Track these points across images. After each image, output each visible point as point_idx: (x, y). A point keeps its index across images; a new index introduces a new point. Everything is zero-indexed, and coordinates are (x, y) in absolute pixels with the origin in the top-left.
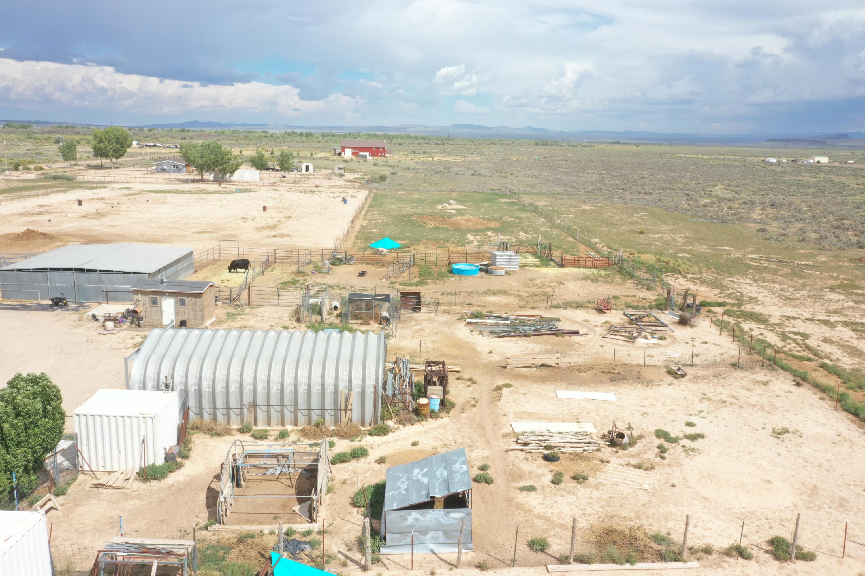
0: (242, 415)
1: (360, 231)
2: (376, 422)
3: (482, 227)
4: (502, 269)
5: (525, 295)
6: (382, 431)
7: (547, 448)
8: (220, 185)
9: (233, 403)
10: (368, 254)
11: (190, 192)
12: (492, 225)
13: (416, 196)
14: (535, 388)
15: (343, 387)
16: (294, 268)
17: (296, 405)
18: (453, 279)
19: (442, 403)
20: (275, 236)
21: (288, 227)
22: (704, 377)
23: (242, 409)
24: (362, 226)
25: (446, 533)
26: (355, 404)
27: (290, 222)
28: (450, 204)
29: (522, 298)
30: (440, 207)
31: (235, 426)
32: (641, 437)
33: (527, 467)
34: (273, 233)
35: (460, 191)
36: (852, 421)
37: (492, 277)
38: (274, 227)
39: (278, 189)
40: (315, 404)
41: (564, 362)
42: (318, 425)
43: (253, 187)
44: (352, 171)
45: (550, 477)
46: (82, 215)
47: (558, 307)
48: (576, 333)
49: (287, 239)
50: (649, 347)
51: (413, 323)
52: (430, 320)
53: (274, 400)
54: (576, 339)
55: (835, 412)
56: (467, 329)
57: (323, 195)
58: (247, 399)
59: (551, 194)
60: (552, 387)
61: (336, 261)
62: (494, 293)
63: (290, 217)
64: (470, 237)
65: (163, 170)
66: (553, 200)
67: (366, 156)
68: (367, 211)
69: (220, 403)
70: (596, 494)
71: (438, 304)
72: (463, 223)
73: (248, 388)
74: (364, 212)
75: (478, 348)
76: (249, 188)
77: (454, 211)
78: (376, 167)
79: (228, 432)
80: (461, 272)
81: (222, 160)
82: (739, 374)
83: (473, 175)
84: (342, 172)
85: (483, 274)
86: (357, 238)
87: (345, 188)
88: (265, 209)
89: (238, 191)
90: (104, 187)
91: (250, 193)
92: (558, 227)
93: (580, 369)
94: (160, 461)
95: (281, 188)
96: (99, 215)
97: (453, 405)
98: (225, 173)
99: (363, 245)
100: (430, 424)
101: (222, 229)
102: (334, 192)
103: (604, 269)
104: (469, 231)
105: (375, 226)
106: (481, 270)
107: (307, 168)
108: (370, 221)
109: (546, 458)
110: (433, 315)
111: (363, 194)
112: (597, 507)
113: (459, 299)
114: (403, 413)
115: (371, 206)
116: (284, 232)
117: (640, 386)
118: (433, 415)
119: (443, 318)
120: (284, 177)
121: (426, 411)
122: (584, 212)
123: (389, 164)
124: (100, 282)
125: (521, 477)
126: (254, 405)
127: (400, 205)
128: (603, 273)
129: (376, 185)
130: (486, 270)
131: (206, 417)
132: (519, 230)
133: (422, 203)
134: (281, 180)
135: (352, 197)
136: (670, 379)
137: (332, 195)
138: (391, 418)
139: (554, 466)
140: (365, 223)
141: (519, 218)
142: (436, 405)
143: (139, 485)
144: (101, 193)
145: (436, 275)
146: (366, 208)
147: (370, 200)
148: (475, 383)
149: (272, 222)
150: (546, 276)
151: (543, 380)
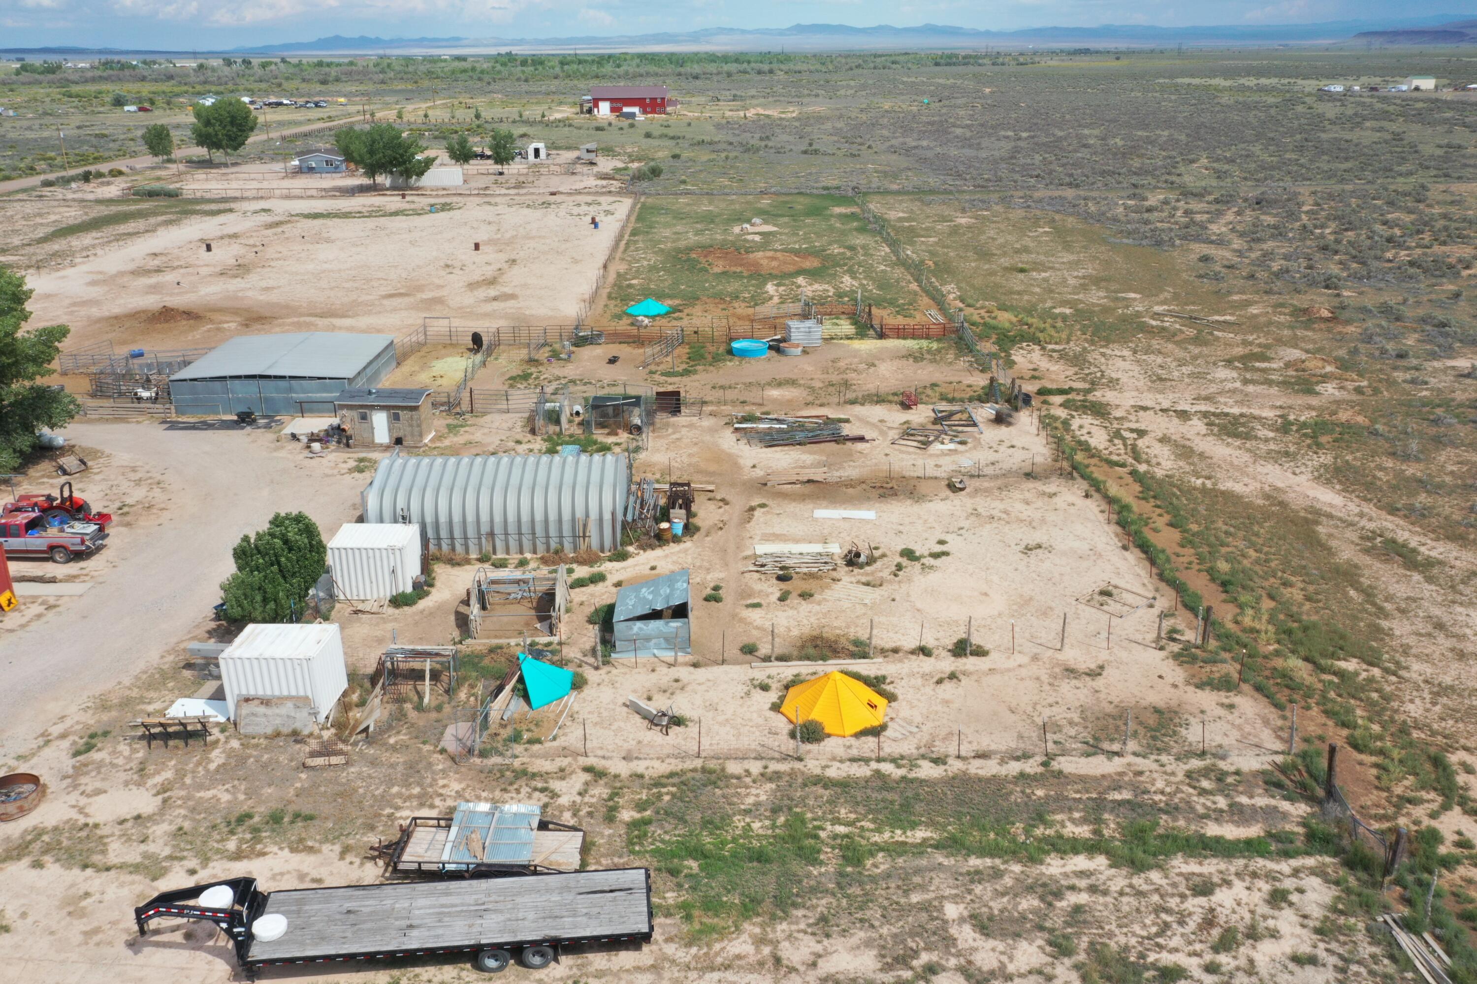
0: (480, 545)
1: (615, 285)
2: (615, 548)
3: (791, 268)
4: (798, 346)
5: (818, 384)
6: (622, 557)
7: (782, 568)
9: (471, 533)
10: (623, 325)
11: (360, 215)
12: (808, 264)
13: (705, 207)
14: (792, 507)
15: (580, 514)
16: (523, 353)
17: (534, 533)
18: (731, 364)
19: (686, 527)
20: (495, 299)
21: (515, 278)
22: (986, 490)
23: (480, 538)
24: (619, 275)
25: (667, 640)
26: (593, 530)
27: (516, 270)
28: (752, 225)
29: (812, 389)
30: (737, 230)
31: (473, 556)
32: (884, 556)
33: (758, 587)
34: (492, 292)
35: (774, 193)
36: (1117, 535)
37: (783, 358)
38: (492, 282)
39: (493, 200)
40: (553, 532)
41: (835, 475)
42: (557, 552)
43: (455, 199)
44: (608, 151)
45: (778, 594)
46: (218, 269)
47: (853, 402)
48: (861, 439)
49: (511, 303)
50: (943, 454)
51: (670, 430)
52: (691, 426)
53: (512, 529)
54: (860, 446)
55: (1106, 527)
56: (733, 437)
57: (562, 212)
58: (485, 529)
59: (920, 193)
60: (811, 506)
61: (581, 342)
62: (780, 384)
63: (514, 261)
64: (770, 288)
65: (311, 170)
66: (916, 206)
67: (632, 115)
68: (627, 244)
69: (457, 533)
70: (817, 608)
71: (704, 403)
72: (764, 262)
73: (484, 518)
74: (623, 244)
75: (741, 461)
76: (448, 200)
77: (757, 238)
78: (649, 140)
79: (468, 562)
80: (743, 354)
82: (1031, 484)
83: (805, 152)
84: (592, 156)
85: (773, 353)
86: (610, 297)
87: (597, 193)
88: (477, 247)
89: (433, 209)
90: (231, 210)
91: (451, 213)
92: (903, 263)
93: (850, 484)
94: (409, 589)
95: (498, 200)
96: (241, 269)
97: (698, 529)
98: (409, 177)
99: (617, 310)
100: (673, 548)
101: (420, 288)
102: (579, 205)
103: (939, 340)
104: (772, 277)
105: (637, 274)
106: (770, 348)
107: (537, 152)
108: (630, 263)
109: (780, 578)
110: (695, 419)
111: (623, 207)
112: (812, 620)
113: (730, 395)
114: (644, 539)
115: (634, 233)
116: (508, 290)
117: (909, 502)
118: (676, 539)
119: (707, 422)
120: (501, 174)
121: (668, 536)
122: (955, 231)
123: (670, 132)
124: (291, 390)
125: (750, 596)
126: (491, 534)
127: (679, 228)
128: (935, 346)
129: (645, 184)
130: (776, 348)
131: (445, 547)
132: (844, 273)
133: (712, 222)
134: (496, 182)
135: (608, 213)
136: (948, 492)
137: (576, 210)
138: (631, 544)
139: (784, 586)
140: (622, 268)
141: (852, 248)
142: (678, 529)
143: (391, 611)
144: (231, 223)
145: (709, 358)
146: (626, 237)
147: (633, 219)
148: (727, 503)
149: (489, 272)
150: (856, 353)
151: (802, 498)
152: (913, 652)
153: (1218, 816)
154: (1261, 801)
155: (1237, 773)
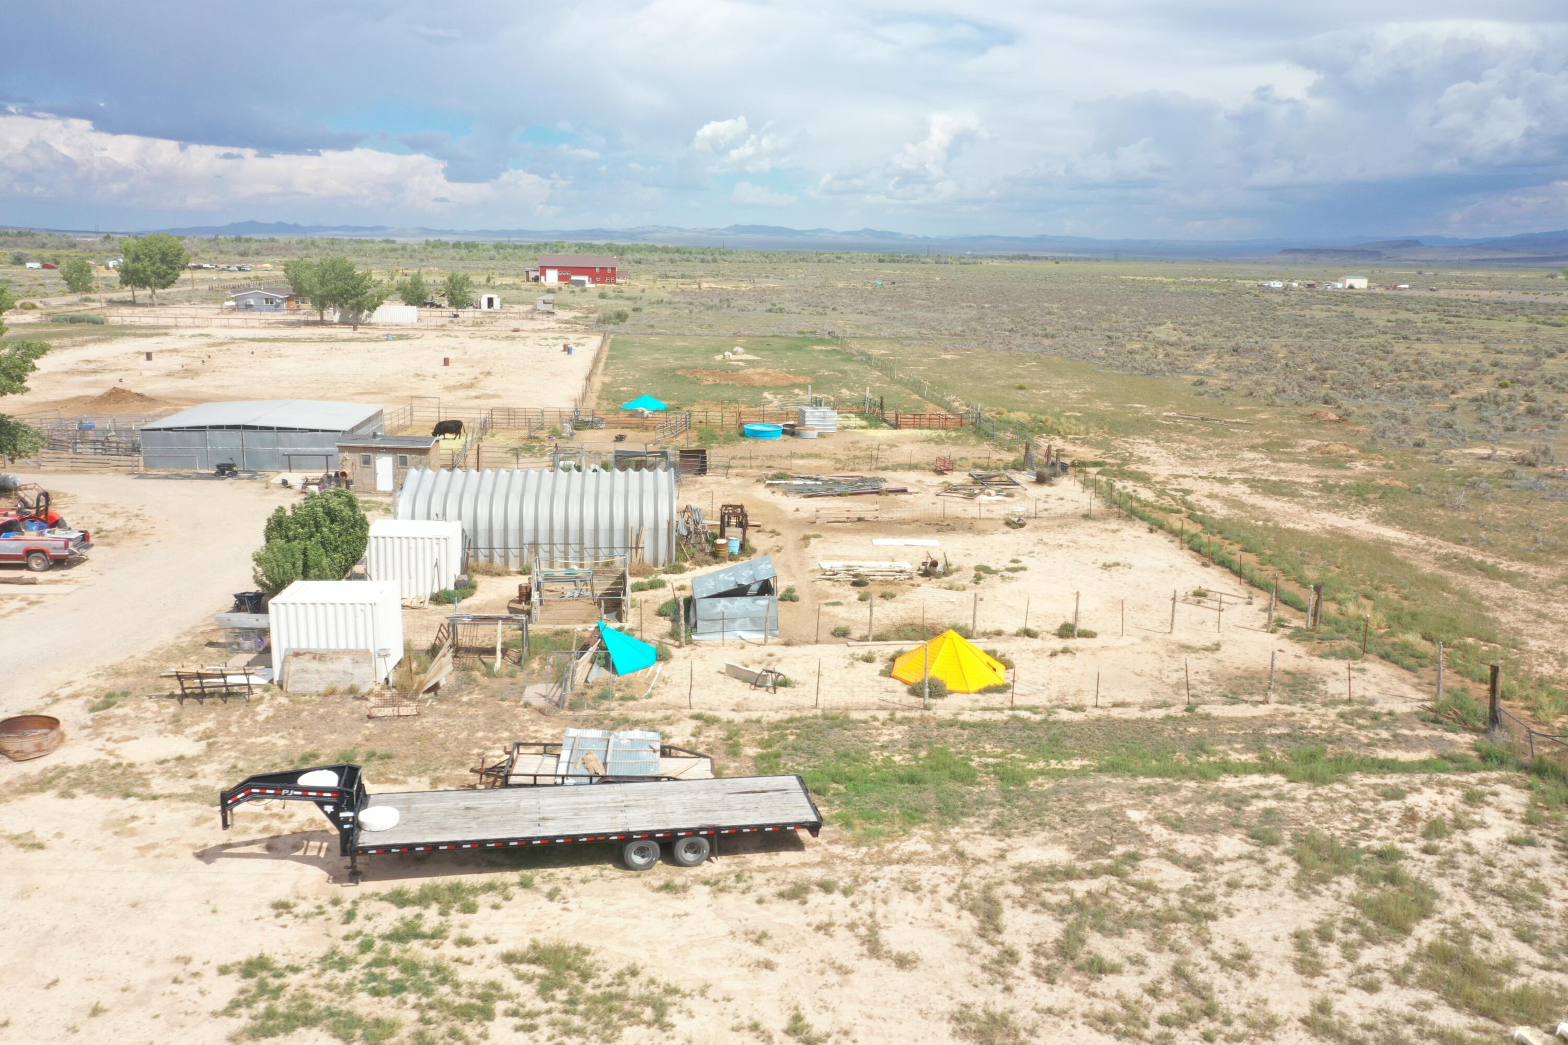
0: (521, 557)
1: (602, 390)
2: (670, 560)
3: (785, 383)
4: (813, 429)
5: (843, 458)
6: (679, 570)
7: (854, 576)
8: (355, 329)
9: (513, 541)
10: (622, 417)
11: (309, 340)
12: (801, 380)
13: (679, 343)
14: (848, 538)
15: (634, 522)
16: (524, 433)
17: (581, 543)
18: (747, 444)
19: (742, 547)
20: (477, 397)
21: (491, 385)
22: (1046, 527)
23: (521, 548)
24: (604, 384)
25: (753, 620)
26: (647, 541)
27: (491, 379)
28: (734, 353)
29: (838, 461)
30: (719, 358)
31: (514, 568)
32: (958, 570)
33: (833, 591)
34: (472, 393)
35: (748, 336)
37: (800, 441)
38: (471, 386)
39: (453, 334)
40: (603, 542)
41: (885, 516)
42: (607, 564)
43: (411, 332)
44: (565, 306)
45: (857, 596)
46: (163, 372)
47: (885, 469)
48: (904, 491)
49: (496, 400)
50: (991, 503)
51: (698, 486)
52: (719, 483)
53: (558, 538)
54: (903, 497)
55: (1180, 552)
56: (768, 492)
57: (529, 342)
58: (528, 538)
59: (896, 339)
60: (868, 537)
61: (579, 425)
62: (802, 457)
63: (489, 373)
64: (767, 395)
65: (249, 307)
66: (897, 347)
67: (583, 283)
68: (606, 364)
69: (497, 542)
70: (901, 605)
71: (729, 467)
72: (757, 377)
73: (528, 525)
74: (601, 365)
75: (782, 507)
76: (405, 333)
77: (741, 364)
78: (605, 301)
79: (508, 573)
80: (756, 435)
81: (354, 288)
82: (1090, 524)
83: (770, 311)
84: (549, 308)
85: (787, 437)
86: (599, 398)
87: (562, 331)
88: (446, 362)
89: (388, 338)
90: (166, 334)
91: (409, 341)
92: (900, 382)
93: (903, 522)
94: (451, 587)
95: (457, 334)
96: (187, 372)
97: (754, 551)
98: (360, 311)
99: (612, 407)
100: (729, 565)
101: (391, 389)
102: (546, 339)
103: (956, 430)
104: (765, 388)
105: (624, 383)
106: (784, 432)
107: (490, 302)
108: (614, 377)
109: (855, 584)
110: (723, 479)
111: (594, 342)
112: (901, 613)
113: (758, 462)
114: (700, 556)
115: (610, 358)
116: (488, 392)
117: (970, 535)
118: (732, 557)
119: (735, 481)
120: (456, 316)
121: (724, 553)
122: (944, 361)
123: (626, 295)
124: (278, 443)
125: (827, 597)
126: (535, 545)
127: (656, 356)
128: (954, 434)
129: (611, 327)
130: (791, 432)
131: (482, 559)
132: (841, 387)
133: (691, 352)
134: (452, 322)
135: (578, 345)
136: (1007, 528)
137: (544, 342)
138: (686, 560)
139: (862, 590)
140: (607, 380)
141: (841, 371)
142: (735, 547)
144: (167, 342)
145: (722, 439)
146: (604, 360)
147: (606, 348)
148: (778, 534)
149: (465, 380)
150: (873, 439)
151: (858, 532)
152: (1017, 635)
153: (1385, 744)
154: (1423, 732)
155: (1390, 713)
